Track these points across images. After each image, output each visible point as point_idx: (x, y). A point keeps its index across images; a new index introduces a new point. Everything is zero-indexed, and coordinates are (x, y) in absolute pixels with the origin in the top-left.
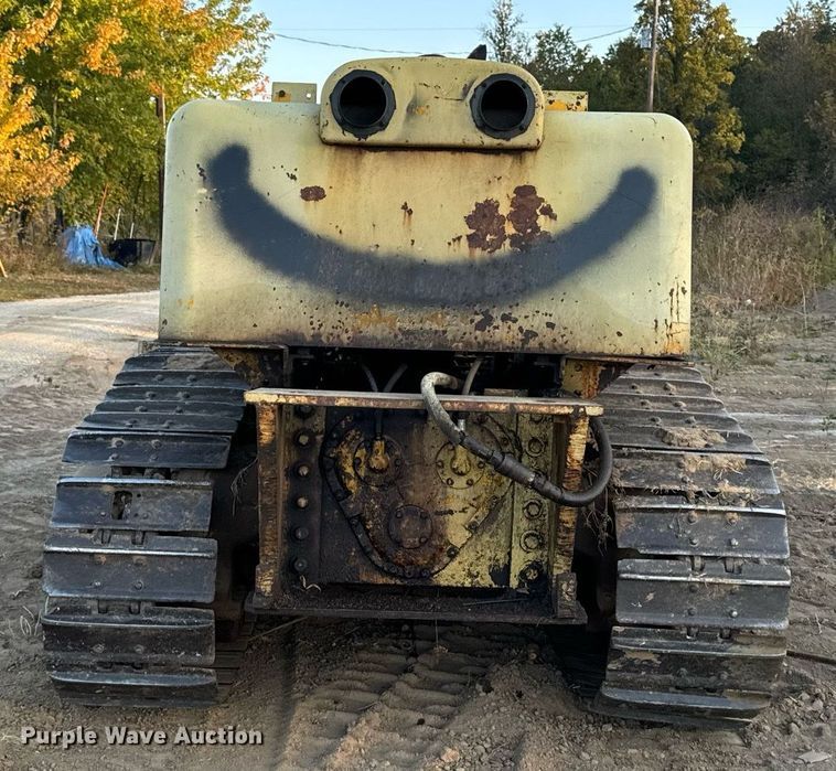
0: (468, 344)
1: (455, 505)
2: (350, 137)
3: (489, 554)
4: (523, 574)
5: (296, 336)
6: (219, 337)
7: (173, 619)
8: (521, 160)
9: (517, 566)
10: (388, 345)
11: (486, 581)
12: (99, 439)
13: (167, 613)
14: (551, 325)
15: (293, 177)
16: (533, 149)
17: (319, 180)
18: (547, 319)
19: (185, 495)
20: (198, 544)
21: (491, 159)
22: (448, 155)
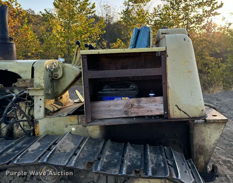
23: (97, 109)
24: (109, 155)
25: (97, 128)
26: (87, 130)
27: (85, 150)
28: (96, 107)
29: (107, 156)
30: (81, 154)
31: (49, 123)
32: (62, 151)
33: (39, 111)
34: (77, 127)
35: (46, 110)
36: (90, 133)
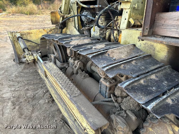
23: (163, 22)
24: (154, 80)
25: (165, 50)
26: (155, 49)
27: (132, 64)
28: (163, 18)
29: (151, 79)
30: (123, 65)
31: (128, 34)
32: (111, 56)
33: (124, 23)
34: (146, 43)
35: (129, 22)
36: (156, 52)
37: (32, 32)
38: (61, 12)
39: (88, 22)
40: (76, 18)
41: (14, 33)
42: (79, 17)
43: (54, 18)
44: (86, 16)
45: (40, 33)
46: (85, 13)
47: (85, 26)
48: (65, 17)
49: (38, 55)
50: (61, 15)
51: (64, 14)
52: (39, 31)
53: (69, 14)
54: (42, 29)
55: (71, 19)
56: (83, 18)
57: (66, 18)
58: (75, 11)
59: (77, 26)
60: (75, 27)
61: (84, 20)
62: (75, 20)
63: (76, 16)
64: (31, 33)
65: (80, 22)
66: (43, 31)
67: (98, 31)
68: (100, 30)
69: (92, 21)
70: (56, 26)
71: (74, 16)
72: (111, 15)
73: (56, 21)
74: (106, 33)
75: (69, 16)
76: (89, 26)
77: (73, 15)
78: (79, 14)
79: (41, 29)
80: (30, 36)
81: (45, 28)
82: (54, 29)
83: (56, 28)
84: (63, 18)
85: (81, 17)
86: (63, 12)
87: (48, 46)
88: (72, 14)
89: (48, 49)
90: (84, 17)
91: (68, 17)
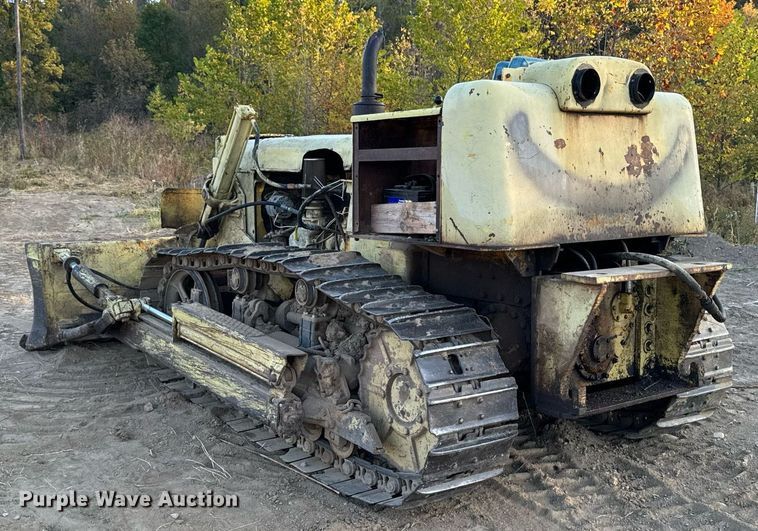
0: (634, 234)
1: (618, 332)
2: (579, 107)
3: (627, 358)
4: (645, 367)
5: (563, 237)
6: (529, 242)
7: (499, 435)
8: (641, 120)
9: (643, 362)
10: (602, 239)
11: (625, 374)
12: (408, 321)
13: (496, 431)
14: (664, 218)
15: (550, 133)
16: (645, 114)
17: (562, 135)
18: (662, 215)
19: (484, 350)
20: (506, 382)
21: (630, 119)
22: (612, 117)
37: (101, 248)
38: (211, 194)
39: (284, 219)
40: (251, 210)
41: (47, 249)
42: (259, 208)
43: (174, 209)
44: (277, 206)
45: (126, 252)
46: (274, 198)
47: (275, 229)
48: (221, 206)
49: (142, 302)
50: (211, 201)
51: (217, 198)
52: (122, 246)
53: (231, 198)
54: (134, 241)
55: (238, 211)
56: (270, 209)
57: (223, 210)
58: (248, 193)
59: (252, 228)
60: (247, 232)
61: (272, 215)
62: (246, 215)
63: (251, 205)
64: (100, 251)
65: (260, 220)
66: (136, 246)
67: (307, 238)
68: (311, 236)
69: (294, 216)
70: (176, 233)
71: (246, 206)
72: (330, 204)
73: (177, 216)
74: (324, 242)
75: (232, 202)
76: (284, 229)
77: (243, 203)
78: (259, 200)
79: (129, 241)
80: (93, 261)
81: (144, 238)
82: (170, 241)
83: (178, 238)
84: (215, 208)
85: (263, 207)
86: (215, 194)
87: (165, 285)
88: (240, 198)
89: (163, 293)
90: (272, 207)
91: (228, 207)
